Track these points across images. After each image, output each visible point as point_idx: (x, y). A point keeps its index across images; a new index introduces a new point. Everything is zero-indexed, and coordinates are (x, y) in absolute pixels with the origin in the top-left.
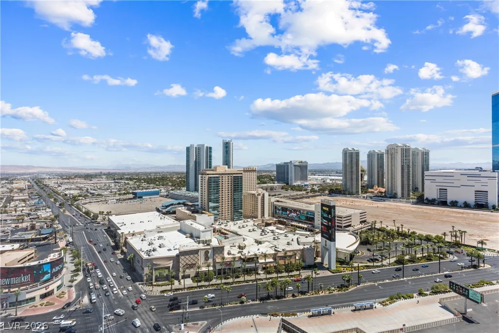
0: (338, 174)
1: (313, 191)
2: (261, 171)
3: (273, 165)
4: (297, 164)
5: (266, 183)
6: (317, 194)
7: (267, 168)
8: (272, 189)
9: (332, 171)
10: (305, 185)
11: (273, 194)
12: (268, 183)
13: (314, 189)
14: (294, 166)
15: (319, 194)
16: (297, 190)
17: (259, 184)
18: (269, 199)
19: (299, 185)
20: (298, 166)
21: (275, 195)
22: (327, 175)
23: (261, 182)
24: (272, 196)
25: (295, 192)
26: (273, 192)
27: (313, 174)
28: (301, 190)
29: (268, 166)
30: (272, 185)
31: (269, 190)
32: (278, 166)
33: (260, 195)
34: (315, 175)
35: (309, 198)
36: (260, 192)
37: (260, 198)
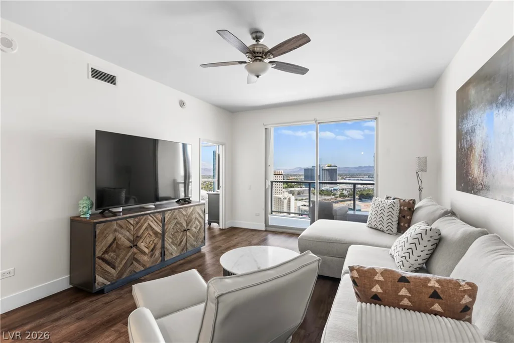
0: (370, 179)
1: (342, 195)
2: (288, 175)
3: (301, 169)
4: (326, 167)
5: (293, 187)
6: (346, 199)
7: (295, 172)
8: (299, 193)
9: (364, 175)
10: (334, 190)
11: (300, 198)
12: (296, 187)
13: (343, 193)
14: (323, 169)
15: (349, 199)
16: (325, 195)
17: (286, 188)
18: (296, 204)
19: (327, 189)
20: (327, 170)
21: (302, 200)
22: (358, 180)
23: (288, 186)
24: (299, 200)
25: (323, 196)
26: (300, 196)
27: (343, 178)
28: (330, 195)
29: (295, 170)
30: (299, 189)
31: (296, 194)
32: (306, 170)
33: (286, 199)
34: (345, 179)
35: (337, 203)
36: (286, 196)
37: (286, 201)
